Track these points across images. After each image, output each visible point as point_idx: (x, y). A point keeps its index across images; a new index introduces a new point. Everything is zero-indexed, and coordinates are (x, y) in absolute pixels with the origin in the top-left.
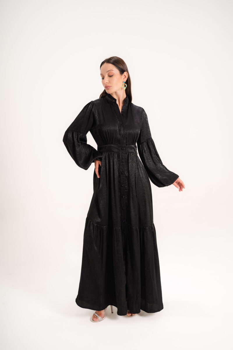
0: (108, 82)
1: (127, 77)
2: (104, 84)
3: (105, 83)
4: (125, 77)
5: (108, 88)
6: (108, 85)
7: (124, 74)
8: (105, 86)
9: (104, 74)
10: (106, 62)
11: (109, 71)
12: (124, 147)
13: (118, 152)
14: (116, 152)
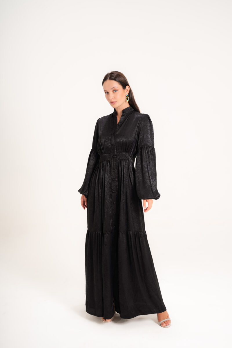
1: (129, 90)
8: (110, 102)
9: (108, 91)
10: (108, 79)
11: (113, 88)
12: (115, 156)
13: (110, 160)
14: (108, 160)
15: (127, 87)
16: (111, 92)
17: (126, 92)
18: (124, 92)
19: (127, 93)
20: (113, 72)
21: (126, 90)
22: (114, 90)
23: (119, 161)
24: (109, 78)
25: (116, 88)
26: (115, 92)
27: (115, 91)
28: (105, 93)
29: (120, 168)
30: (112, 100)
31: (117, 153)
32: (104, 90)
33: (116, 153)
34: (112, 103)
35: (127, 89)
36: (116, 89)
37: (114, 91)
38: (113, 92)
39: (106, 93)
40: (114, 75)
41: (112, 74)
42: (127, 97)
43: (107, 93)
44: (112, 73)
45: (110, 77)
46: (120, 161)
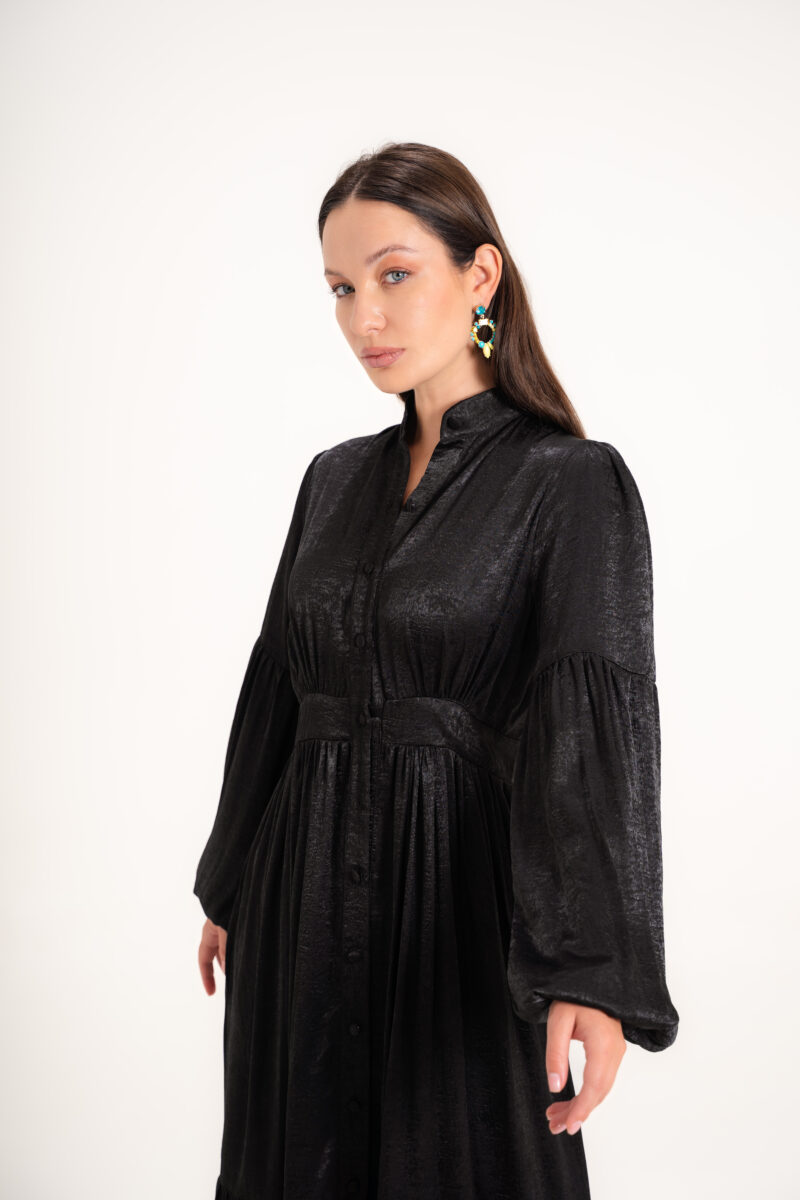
0: (381, 324)
1: (496, 275)
2: (353, 336)
3: (365, 334)
4: (483, 276)
5: (383, 361)
6: (381, 342)
7: (477, 261)
8: (360, 350)
9: (350, 276)
10: (354, 193)
11: (380, 254)
12: (373, 714)
13: (345, 739)
14: (334, 739)
15: (485, 255)
16: (368, 286)
17: (477, 288)
18: (462, 286)
19: (485, 296)
20: (398, 148)
21: (473, 275)
22: (386, 273)
23: (397, 750)
24: (358, 186)
25: (406, 258)
26: (397, 282)
27: (394, 275)
28: (335, 289)
29: (400, 802)
30: (370, 338)
31: (386, 696)
32: (328, 272)
33: (378, 698)
34: (376, 358)
35: (483, 269)
36: (403, 265)
37: (390, 278)
38: (384, 284)
39: (341, 291)
40: (401, 172)
41: (386, 163)
42: (484, 322)
43: (345, 289)
44: (391, 156)
45: (366, 183)
46: (401, 752)
